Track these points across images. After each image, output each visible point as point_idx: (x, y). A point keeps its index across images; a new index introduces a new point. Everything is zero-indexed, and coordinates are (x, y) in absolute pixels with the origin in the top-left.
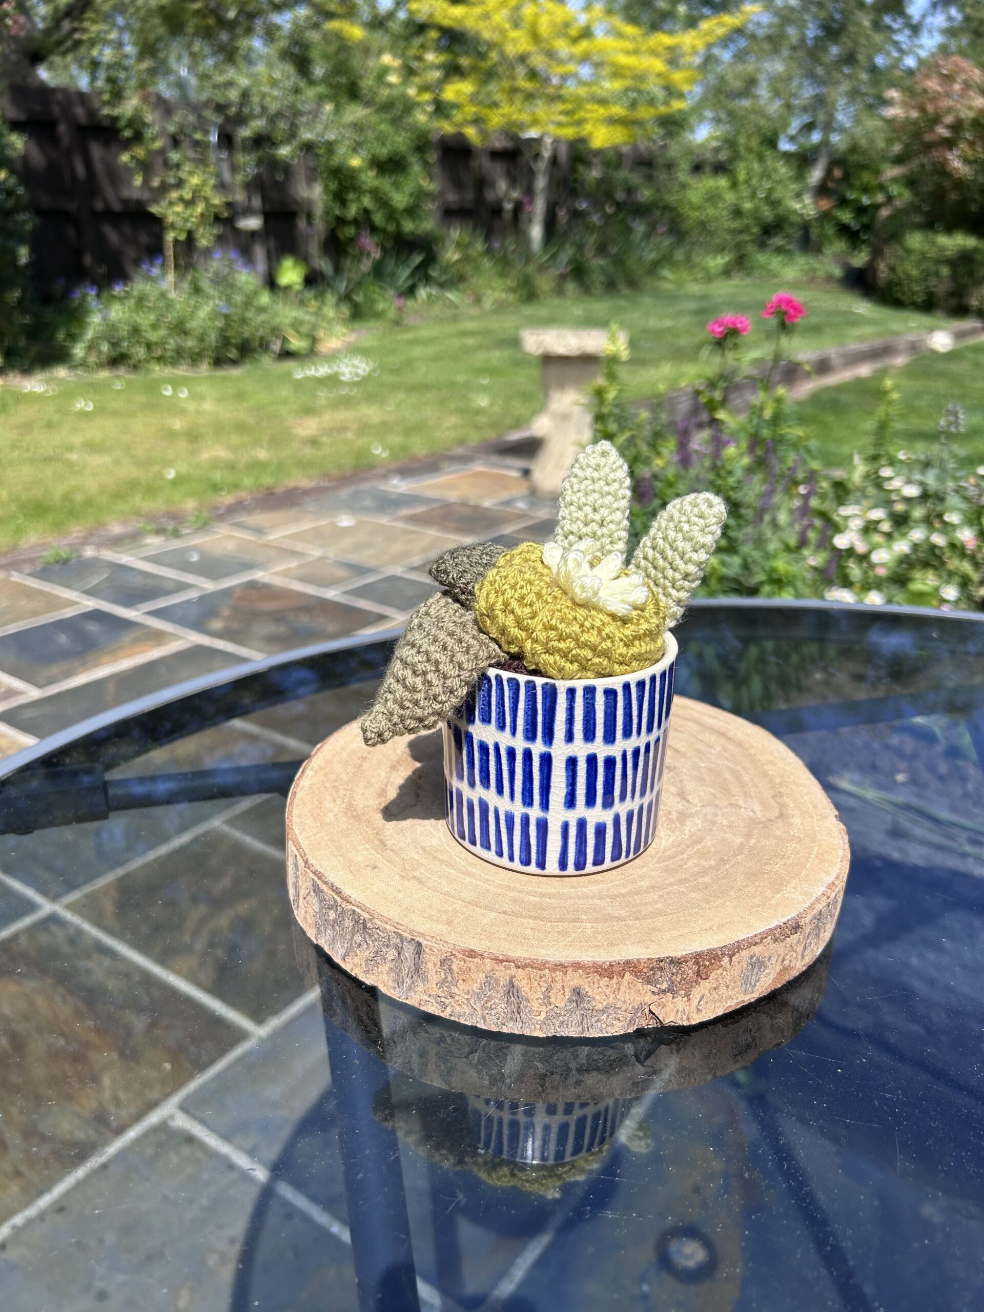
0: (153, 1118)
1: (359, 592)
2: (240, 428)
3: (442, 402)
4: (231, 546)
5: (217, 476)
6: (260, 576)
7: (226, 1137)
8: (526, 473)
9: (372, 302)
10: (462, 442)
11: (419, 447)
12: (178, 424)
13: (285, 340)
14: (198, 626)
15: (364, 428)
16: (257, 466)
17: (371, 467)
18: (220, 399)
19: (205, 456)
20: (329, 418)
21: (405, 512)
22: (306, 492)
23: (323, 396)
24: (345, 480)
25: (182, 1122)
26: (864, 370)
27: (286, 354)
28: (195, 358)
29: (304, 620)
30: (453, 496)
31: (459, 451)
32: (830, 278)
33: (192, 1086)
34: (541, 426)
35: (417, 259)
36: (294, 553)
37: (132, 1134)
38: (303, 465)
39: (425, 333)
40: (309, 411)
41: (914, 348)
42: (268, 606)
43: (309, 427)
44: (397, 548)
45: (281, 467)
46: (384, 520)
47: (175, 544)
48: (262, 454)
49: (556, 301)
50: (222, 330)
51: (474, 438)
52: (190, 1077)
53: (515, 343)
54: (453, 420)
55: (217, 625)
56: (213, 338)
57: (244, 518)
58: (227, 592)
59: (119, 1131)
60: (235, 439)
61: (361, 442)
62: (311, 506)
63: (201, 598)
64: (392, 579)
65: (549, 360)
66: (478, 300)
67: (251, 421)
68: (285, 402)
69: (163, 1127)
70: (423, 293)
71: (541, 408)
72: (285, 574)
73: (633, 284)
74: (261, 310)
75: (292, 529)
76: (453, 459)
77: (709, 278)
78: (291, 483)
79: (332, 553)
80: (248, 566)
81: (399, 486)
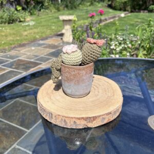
0: (13, 147)
1: (37, 60)
2: (14, 34)
3: (47, 28)
4: (14, 54)
5: (11, 42)
6: (20, 58)
7: (25, 148)
8: (62, 39)
9: (33, 12)
10: (51, 34)
11: (44, 36)
12: (3, 34)
13: (20, 19)
14: (11, 67)
15: (35, 33)
16: (17, 40)
17: (36, 39)
18: (10, 29)
19: (8, 39)
20: (28, 32)
21: (43, 46)
22: (26, 44)
23: (27, 28)
24: (32, 42)
25: (17, 147)
26: (112, 20)
27: (20, 21)
28: (5, 23)
29: (28, 65)
30: (50, 43)
31: (50, 36)
32: (105, 6)
33: (18, 141)
34: (63, 31)
35: (41, 5)
36: (25, 54)
37: (9, 150)
38: (25, 39)
39: (43, 17)
40: (25, 31)
41: (119, 16)
42: (22, 63)
43: (26, 33)
44: (42, 52)
45: (21, 40)
46: (40, 48)
47: (5, 54)
48: (18, 38)
49: (64, 11)
50: (9, 18)
51: (53, 33)
52: (18, 140)
53: (58, 18)
54: (49, 31)
55: (14, 67)
56: (7, 19)
57: (16, 49)
58: (15, 61)
59: (7, 149)
60: (13, 36)
61: (34, 35)
62: (27, 46)
63: (11, 63)
64: (42, 57)
65: (64, 21)
66: (51, 11)
67: (15, 33)
68: (21, 29)
69: (14, 148)
70: (42, 10)
71: (63, 28)
72: (24, 58)
73: (75, 8)
74: (15, 14)
75: (25, 50)
76: (50, 37)
77: (87, 7)
78: (23, 43)
79: (31, 54)
80: (18, 57)
81: (41, 42)
